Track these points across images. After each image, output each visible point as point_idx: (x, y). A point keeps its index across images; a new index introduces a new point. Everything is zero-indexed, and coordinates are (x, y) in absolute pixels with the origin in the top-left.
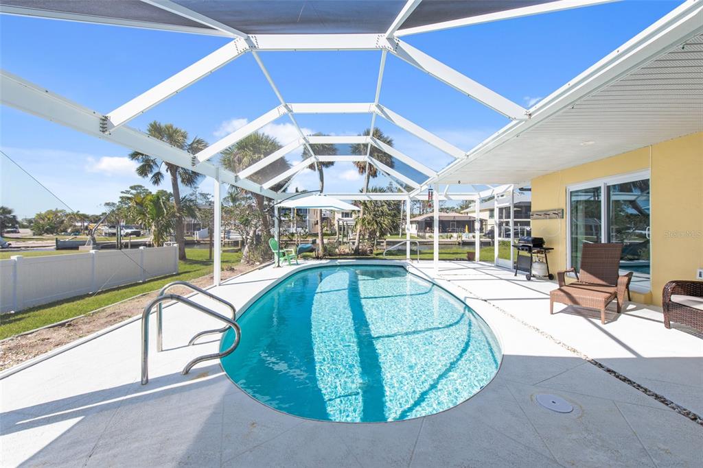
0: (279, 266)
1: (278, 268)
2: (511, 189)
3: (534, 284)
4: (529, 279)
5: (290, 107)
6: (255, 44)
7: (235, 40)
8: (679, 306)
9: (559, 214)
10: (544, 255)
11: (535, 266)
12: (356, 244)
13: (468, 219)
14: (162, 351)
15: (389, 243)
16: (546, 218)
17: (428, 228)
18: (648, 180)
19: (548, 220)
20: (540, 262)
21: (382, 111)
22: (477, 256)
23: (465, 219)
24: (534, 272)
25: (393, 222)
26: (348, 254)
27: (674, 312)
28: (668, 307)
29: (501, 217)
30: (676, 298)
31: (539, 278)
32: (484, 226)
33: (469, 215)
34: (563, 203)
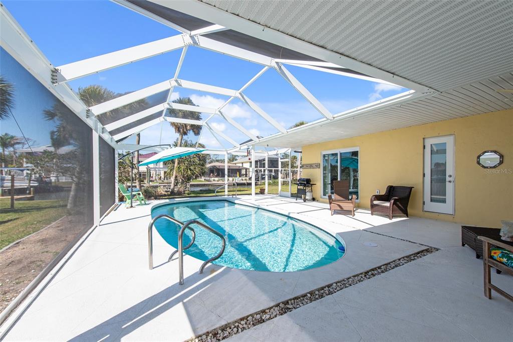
0: (132, 207)
1: (132, 209)
2: (289, 151)
3: (307, 203)
4: (305, 201)
5: (179, 81)
6: (198, 42)
7: (182, 34)
8: (377, 205)
9: (318, 166)
10: (310, 188)
11: (308, 194)
12: (172, 187)
13: (238, 168)
14: (153, 268)
15: (192, 186)
16: (311, 168)
17: (212, 174)
18: (358, 151)
19: (312, 169)
20: (309, 191)
21: (243, 97)
22: (266, 191)
23: (236, 168)
24: (307, 197)
25: (202, 169)
26: (165, 195)
27: (375, 209)
28: (373, 206)
29: (256, 167)
30: (376, 202)
31: (309, 200)
32: (248, 173)
33: (237, 165)
34: (320, 160)
